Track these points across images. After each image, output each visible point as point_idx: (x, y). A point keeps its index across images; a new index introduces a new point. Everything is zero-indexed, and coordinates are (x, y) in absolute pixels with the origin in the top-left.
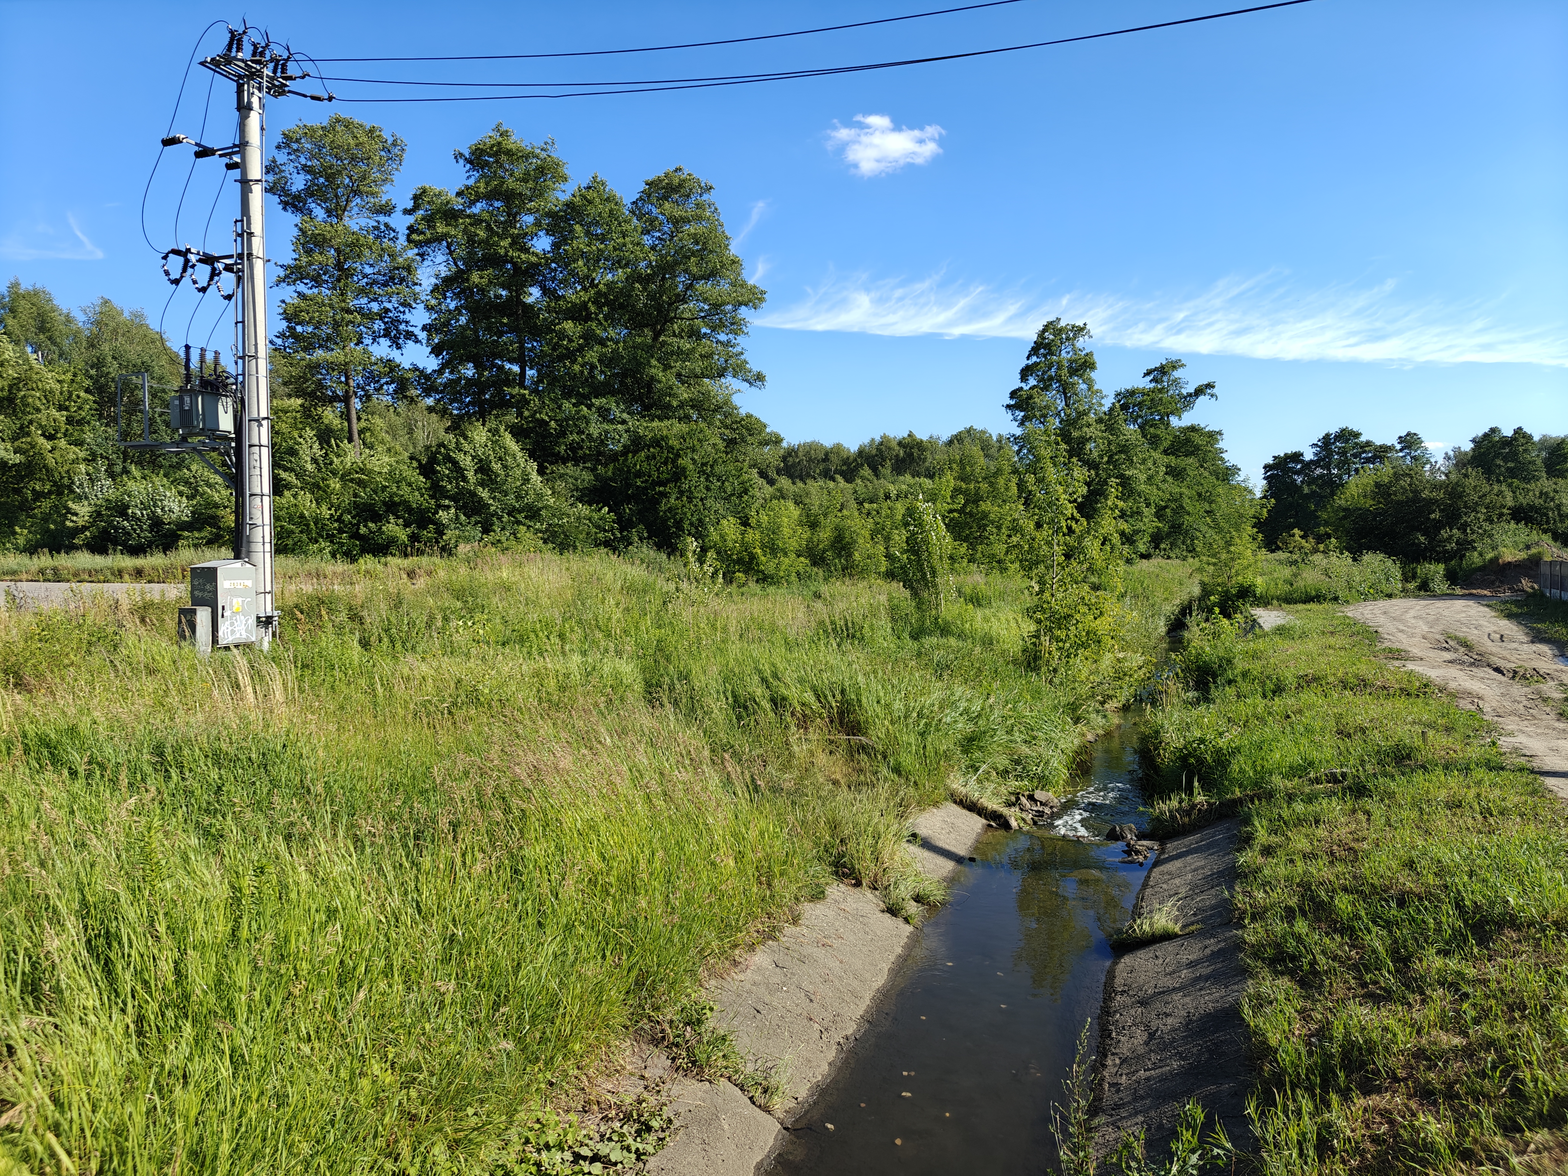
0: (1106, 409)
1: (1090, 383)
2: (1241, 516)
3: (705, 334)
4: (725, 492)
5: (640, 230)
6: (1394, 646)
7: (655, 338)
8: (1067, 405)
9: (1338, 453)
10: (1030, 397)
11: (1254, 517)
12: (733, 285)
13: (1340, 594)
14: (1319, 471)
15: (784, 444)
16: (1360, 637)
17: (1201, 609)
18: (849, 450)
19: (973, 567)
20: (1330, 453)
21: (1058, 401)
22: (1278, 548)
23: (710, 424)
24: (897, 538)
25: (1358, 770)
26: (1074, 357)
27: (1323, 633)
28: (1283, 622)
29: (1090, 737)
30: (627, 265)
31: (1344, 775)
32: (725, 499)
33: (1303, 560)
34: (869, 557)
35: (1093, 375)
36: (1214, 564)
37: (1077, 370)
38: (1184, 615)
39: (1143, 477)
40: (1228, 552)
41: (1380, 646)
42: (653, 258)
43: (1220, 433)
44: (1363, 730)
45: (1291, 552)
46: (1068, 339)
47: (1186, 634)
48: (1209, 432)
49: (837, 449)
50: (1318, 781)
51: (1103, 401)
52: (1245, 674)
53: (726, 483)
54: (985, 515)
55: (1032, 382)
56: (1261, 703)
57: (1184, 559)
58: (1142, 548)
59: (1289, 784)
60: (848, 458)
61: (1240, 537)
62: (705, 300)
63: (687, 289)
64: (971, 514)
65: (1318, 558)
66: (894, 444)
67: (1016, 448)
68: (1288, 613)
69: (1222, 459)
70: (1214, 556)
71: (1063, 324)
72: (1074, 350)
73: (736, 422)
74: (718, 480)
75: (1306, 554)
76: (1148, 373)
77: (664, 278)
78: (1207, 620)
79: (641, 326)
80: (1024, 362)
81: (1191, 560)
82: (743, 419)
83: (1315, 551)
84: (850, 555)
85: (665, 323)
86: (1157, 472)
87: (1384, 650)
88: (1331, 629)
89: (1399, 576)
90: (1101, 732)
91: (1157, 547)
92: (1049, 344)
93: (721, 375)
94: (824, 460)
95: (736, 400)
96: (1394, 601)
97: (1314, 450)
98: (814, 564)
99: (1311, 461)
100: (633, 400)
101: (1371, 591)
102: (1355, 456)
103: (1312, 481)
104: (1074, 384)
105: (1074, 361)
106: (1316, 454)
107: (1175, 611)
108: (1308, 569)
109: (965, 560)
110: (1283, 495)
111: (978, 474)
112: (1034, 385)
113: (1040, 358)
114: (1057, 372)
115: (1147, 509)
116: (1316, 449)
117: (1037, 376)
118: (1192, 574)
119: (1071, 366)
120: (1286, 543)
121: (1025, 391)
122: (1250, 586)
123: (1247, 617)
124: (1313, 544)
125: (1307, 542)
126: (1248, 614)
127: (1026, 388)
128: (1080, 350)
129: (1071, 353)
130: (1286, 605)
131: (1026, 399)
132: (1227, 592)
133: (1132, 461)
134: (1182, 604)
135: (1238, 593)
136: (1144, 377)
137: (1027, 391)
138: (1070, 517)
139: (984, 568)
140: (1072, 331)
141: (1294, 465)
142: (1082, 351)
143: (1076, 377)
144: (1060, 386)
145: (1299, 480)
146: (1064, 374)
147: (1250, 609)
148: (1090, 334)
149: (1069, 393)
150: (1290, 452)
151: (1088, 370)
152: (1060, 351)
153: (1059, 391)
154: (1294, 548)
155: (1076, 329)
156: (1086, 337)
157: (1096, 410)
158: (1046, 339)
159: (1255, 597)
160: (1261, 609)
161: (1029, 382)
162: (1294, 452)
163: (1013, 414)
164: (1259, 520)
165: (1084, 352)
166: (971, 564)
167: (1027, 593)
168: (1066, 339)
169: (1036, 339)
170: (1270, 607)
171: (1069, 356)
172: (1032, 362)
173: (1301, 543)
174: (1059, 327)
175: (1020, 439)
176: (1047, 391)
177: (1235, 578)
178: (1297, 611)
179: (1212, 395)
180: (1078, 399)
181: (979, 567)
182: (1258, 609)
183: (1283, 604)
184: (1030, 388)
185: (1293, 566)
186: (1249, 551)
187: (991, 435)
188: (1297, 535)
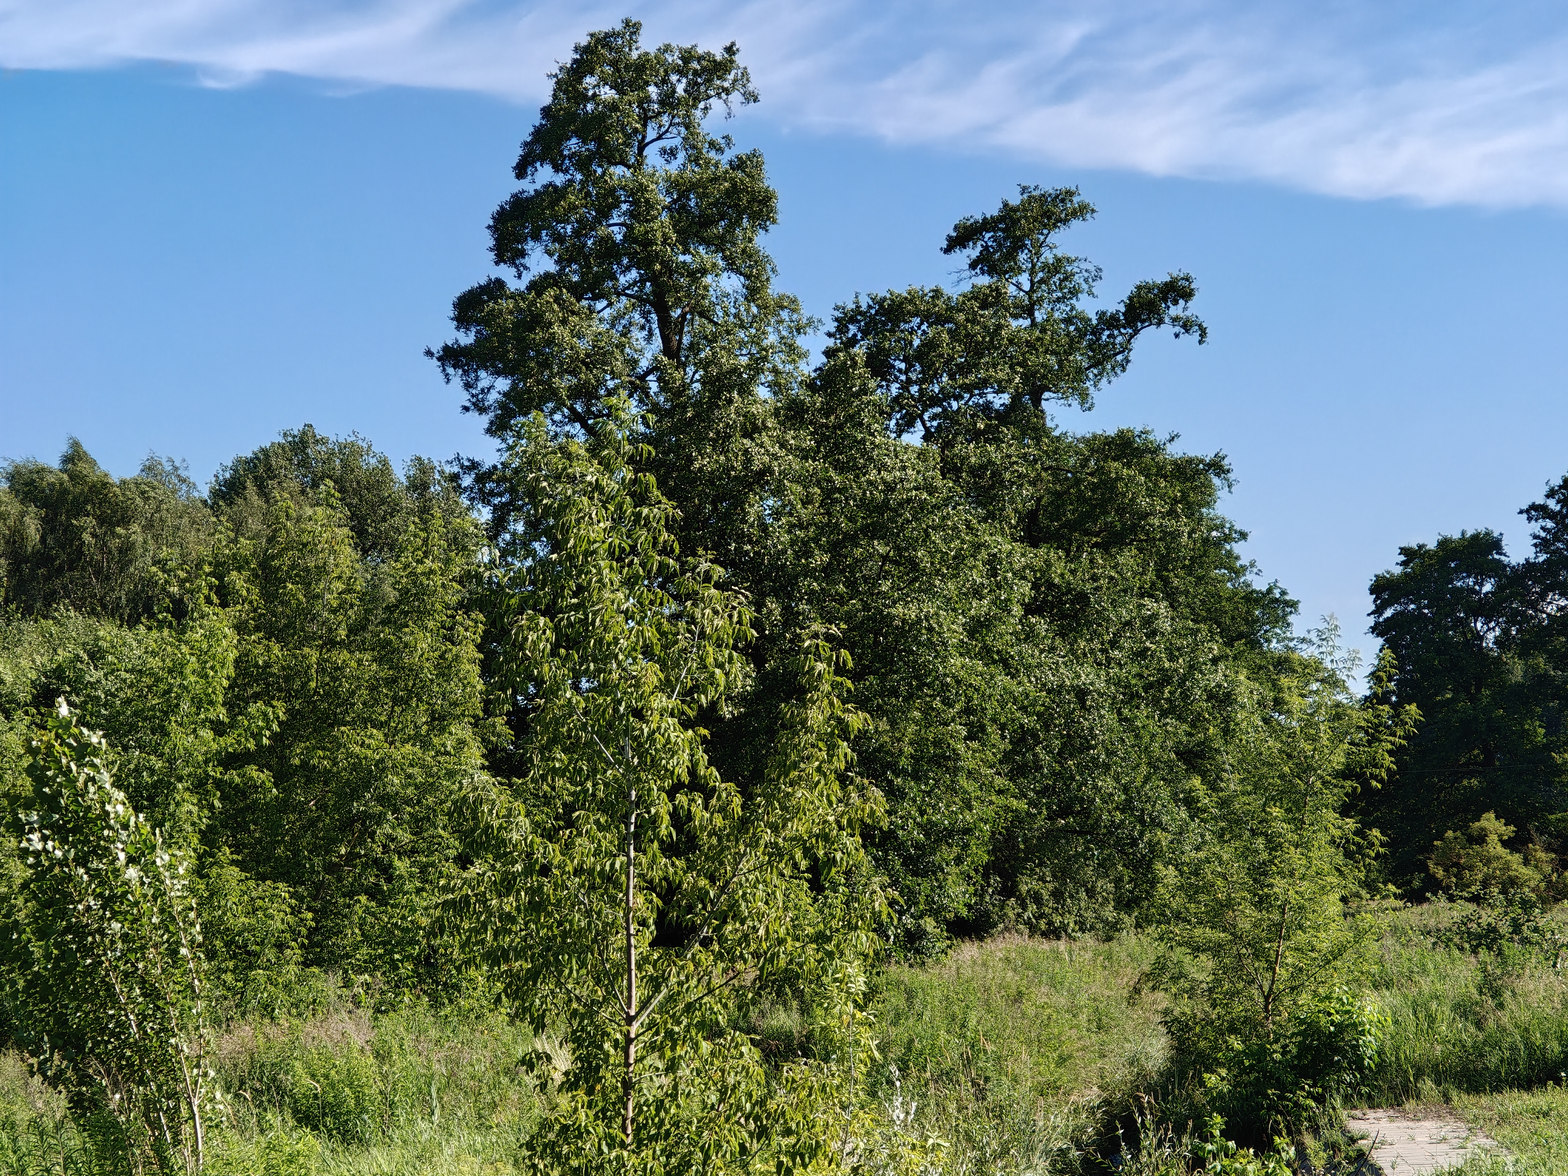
0: (808, 368)
1: (753, 271)
2: (1305, 769)
8: (667, 350)
10: (533, 320)
11: (1346, 773)
14: (1555, 603)
19: (326, 982)
21: (638, 335)
22: (1434, 885)
26: (693, 173)
33: (1516, 927)
35: (762, 241)
36: (1216, 950)
37: (707, 222)
38: (1113, 1150)
39: (954, 627)
40: (1262, 902)
43: (1217, 466)
45: (1475, 899)
46: (668, 101)
48: (1180, 461)
51: (801, 341)
54: (365, 777)
55: (539, 261)
57: (1110, 933)
58: (958, 894)
67: (484, 514)
68: (1475, 1124)
69: (1229, 562)
70: (1215, 915)
71: (647, 44)
72: (691, 145)
76: (956, 242)
81: (1132, 937)
83: (1556, 893)
86: (1004, 606)
91: (1009, 890)
92: (597, 119)
97: (1535, 527)
99: (1529, 565)
104: (696, 274)
105: (693, 186)
106: (1542, 544)
107: (1082, 1129)
108: (1535, 957)
109: (294, 953)
110: (1441, 690)
111: (334, 611)
112: (547, 275)
113: (566, 171)
114: (630, 228)
115: (975, 745)
116: (1541, 522)
117: (558, 238)
118: (1137, 991)
119: (684, 207)
120: (1457, 865)
121: (512, 296)
122: (1341, 1028)
123: (1332, 1146)
124: (1548, 869)
125: (1526, 862)
126: (1336, 1136)
127: (515, 284)
128: (712, 145)
129: (681, 156)
130: (1464, 1097)
131: (517, 325)
132: (1260, 1054)
133: (914, 565)
134: (1107, 1102)
135: (1298, 1057)
136: (947, 250)
137: (521, 295)
138: (686, 779)
139: (367, 986)
140: (681, 72)
141: (1471, 581)
142: (720, 150)
143: (702, 250)
144: (642, 281)
145: (1491, 636)
146: (659, 234)
147: (1344, 1114)
148: (751, 87)
149: (676, 305)
150: (1457, 536)
151: (745, 223)
152: (641, 149)
153: (640, 300)
154: (1485, 884)
155: (695, 65)
156: (736, 97)
157: (775, 371)
158: (586, 99)
159: (1361, 1068)
160: (1380, 1113)
161: (526, 261)
162: (1468, 535)
163: (468, 386)
164: (1365, 784)
165: (729, 155)
166: (315, 970)
167: (530, 1080)
168: (662, 103)
169: (548, 100)
170: (1410, 1105)
171: (673, 168)
172: (538, 186)
173: (1507, 867)
174: (635, 55)
175: (498, 482)
176: (596, 298)
177: (1287, 1001)
178: (1503, 1119)
179: (1187, 326)
180: (710, 328)
181: (347, 984)
182: (1371, 1114)
183: (1454, 1094)
184: (532, 286)
185: (1483, 953)
186: (1335, 897)
187: (384, 462)
188: (1493, 838)
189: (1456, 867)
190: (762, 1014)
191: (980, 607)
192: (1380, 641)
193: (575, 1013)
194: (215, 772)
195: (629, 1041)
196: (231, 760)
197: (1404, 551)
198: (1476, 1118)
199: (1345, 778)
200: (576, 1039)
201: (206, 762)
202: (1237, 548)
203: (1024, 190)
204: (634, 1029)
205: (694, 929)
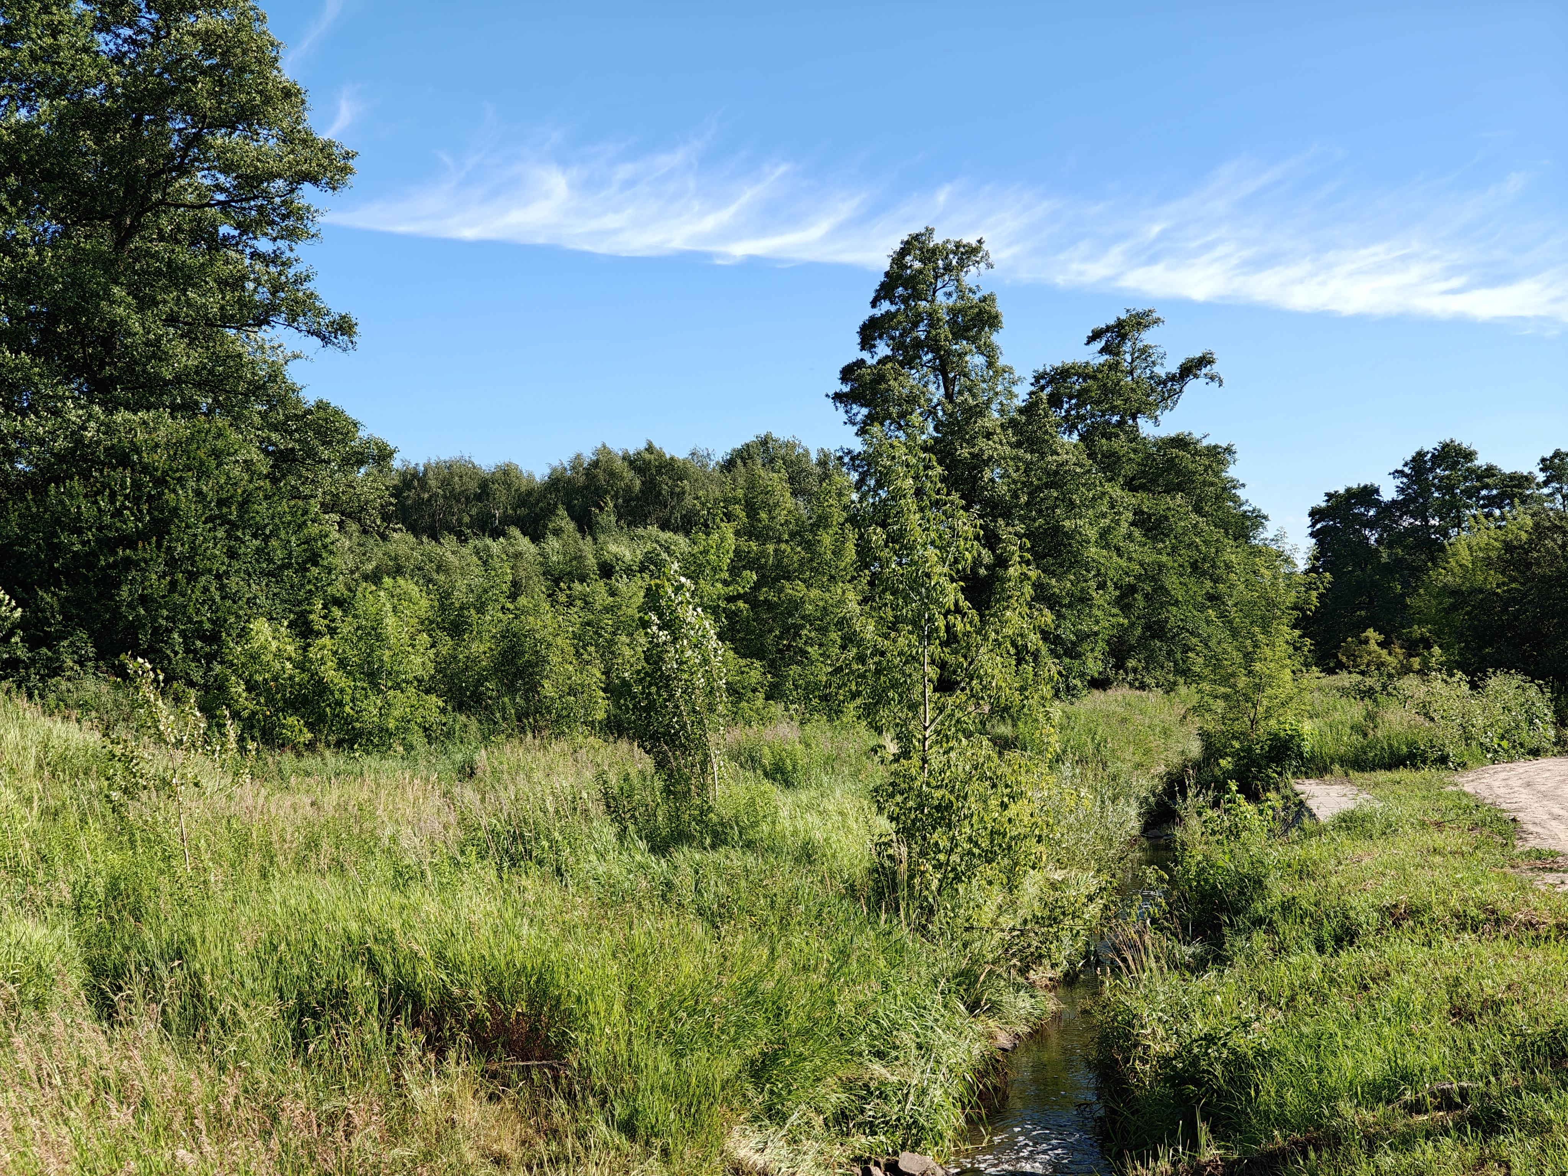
0: (1019, 403)
1: (990, 354)
2: (1271, 604)
3: (226, 238)
4: (270, 561)
5: (90, 23)
6: (1547, 845)
7: (120, 243)
8: (948, 395)
9: (1438, 489)
10: (880, 378)
11: (1295, 608)
12: (287, 139)
13: (1450, 750)
14: (1406, 522)
15: (396, 463)
16: (1486, 831)
17: (1204, 785)
18: (530, 476)
19: (777, 708)
20: (1425, 491)
21: (932, 388)
22: (1341, 666)
23: (237, 421)
24: (627, 652)
25: (1488, 1083)
26: (960, 304)
27: (1423, 824)
28: (1350, 806)
29: (1004, 1040)
30: (60, 91)
31: (1464, 1093)
32: (270, 574)
33: (1384, 687)
34: (572, 692)
35: (996, 338)
36: (1226, 697)
37: (967, 329)
38: (1172, 797)
39: (1092, 533)
40: (1251, 673)
41: (1521, 847)
42: (117, 79)
43: (1229, 450)
44: (1495, 1006)
45: (1362, 673)
46: (948, 268)
47: (1178, 833)
48: (1208, 448)
49: (506, 474)
50: (1416, 1107)
51: (1015, 389)
52: (1287, 907)
53: (274, 542)
54: (796, 605)
55: (883, 349)
56: (1317, 962)
57: (1170, 688)
58: (1094, 666)
59: (1369, 1117)
60: (530, 493)
61: (1271, 645)
62: (226, 170)
63: (189, 145)
64: (769, 605)
65: (1410, 684)
66: (619, 465)
67: (855, 476)
68: (1361, 787)
69: (1235, 499)
70: (1225, 680)
71: (937, 239)
72: (959, 289)
73: (297, 417)
74: (255, 536)
75: (1390, 676)
76: (1096, 335)
77: (138, 122)
78: (1216, 804)
79: (87, 216)
80: (867, 313)
81: (1183, 690)
82: (310, 412)
83: (1405, 670)
84: (533, 688)
85: (141, 214)
86: (1117, 523)
87: (1528, 854)
88: (1437, 817)
89: (1550, 716)
90: (1023, 1029)
91: (1120, 665)
92: (912, 277)
93: (262, 321)
94: (479, 497)
95: (294, 373)
96: (1543, 763)
97: (1398, 482)
98: (460, 707)
99: (1394, 501)
100: (71, 369)
101: (1505, 744)
102: (1470, 493)
103: (1394, 539)
104: (961, 355)
105: (960, 311)
106: (1401, 490)
107: (1156, 787)
108: (1394, 704)
109: (761, 695)
110: (1346, 565)
111: (782, 525)
112: (887, 357)
113: (896, 304)
114: (929, 332)
115: (1101, 592)
116: (1401, 480)
117: (893, 338)
118: (1185, 717)
119: (956, 321)
120: (1353, 655)
121: (870, 367)
122: (1292, 737)
123: (1287, 798)
124: (1401, 658)
125: (1390, 654)
126: (1288, 792)
127: (870, 361)
128: (970, 290)
129: (955, 296)
130: (1356, 773)
131: (872, 381)
132: (1250, 750)
133: (1072, 503)
134: (1169, 773)
135: (1269, 752)
136: (1088, 343)
137: (875, 366)
138: (952, 608)
139: (796, 710)
140: (955, 253)
141: (1362, 510)
142: (974, 293)
143: (965, 342)
144: (935, 359)
145: (1373, 538)
146: (942, 336)
147: (1292, 781)
148: (990, 261)
149: (951, 371)
150: (1355, 486)
151: (987, 329)
152: (934, 292)
153: (934, 369)
154: (1368, 665)
155: (962, 249)
156: (982, 265)
157: (1001, 404)
158: (907, 268)
159: (1302, 758)
160: (1311, 781)
161: (876, 350)
162: (1362, 485)
163: (847, 412)
164: (1304, 613)
165: (979, 295)
166: (771, 702)
167: (877, 759)
168: (944, 269)
169: (888, 268)
170: (1327, 777)
171: (951, 302)
172: (883, 312)
173: (1379, 656)
174: (931, 245)
175: (862, 460)
176: (911, 368)
177: (1263, 723)
178: (1377, 785)
179: (1212, 378)
180: (968, 383)
181: (787, 709)
182: (1307, 782)
183: (1351, 772)
184: (879, 362)
185: (1366, 699)
186: (1288, 671)
187: (807, 451)
188: (1372, 641)
189: (1352, 656)
190: (993, 726)
191: (1105, 522)
192: (1314, 541)
193: (897, 725)
194: (723, 604)
195: (925, 739)
196: (730, 599)
197: (1327, 494)
198: (1362, 784)
199: (1293, 609)
200: (898, 737)
201: (719, 599)
202: (1238, 492)
203: (1128, 311)
204: (927, 734)
205: (958, 683)
